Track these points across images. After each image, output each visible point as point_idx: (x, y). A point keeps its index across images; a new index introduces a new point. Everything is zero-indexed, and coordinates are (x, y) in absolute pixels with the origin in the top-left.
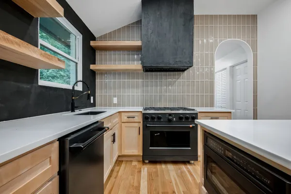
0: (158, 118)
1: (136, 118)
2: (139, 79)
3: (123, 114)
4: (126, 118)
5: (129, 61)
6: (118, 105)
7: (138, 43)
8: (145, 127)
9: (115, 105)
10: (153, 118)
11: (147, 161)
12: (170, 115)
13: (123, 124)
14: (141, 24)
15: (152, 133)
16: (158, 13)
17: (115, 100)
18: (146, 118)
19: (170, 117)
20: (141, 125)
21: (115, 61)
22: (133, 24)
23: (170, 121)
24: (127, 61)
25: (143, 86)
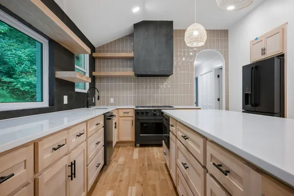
0: (146, 112)
1: (130, 113)
2: (132, 82)
3: (120, 110)
4: (122, 113)
5: (124, 67)
6: (115, 104)
7: (131, 55)
8: (137, 120)
9: (112, 104)
10: (142, 113)
11: (138, 145)
12: (155, 110)
13: (120, 118)
14: (133, 37)
15: (142, 124)
16: (147, 34)
17: (112, 100)
18: (137, 113)
19: (155, 112)
20: (134, 119)
21: (111, 67)
22: (127, 36)
23: (155, 115)
24: (122, 67)
25: (135, 88)
